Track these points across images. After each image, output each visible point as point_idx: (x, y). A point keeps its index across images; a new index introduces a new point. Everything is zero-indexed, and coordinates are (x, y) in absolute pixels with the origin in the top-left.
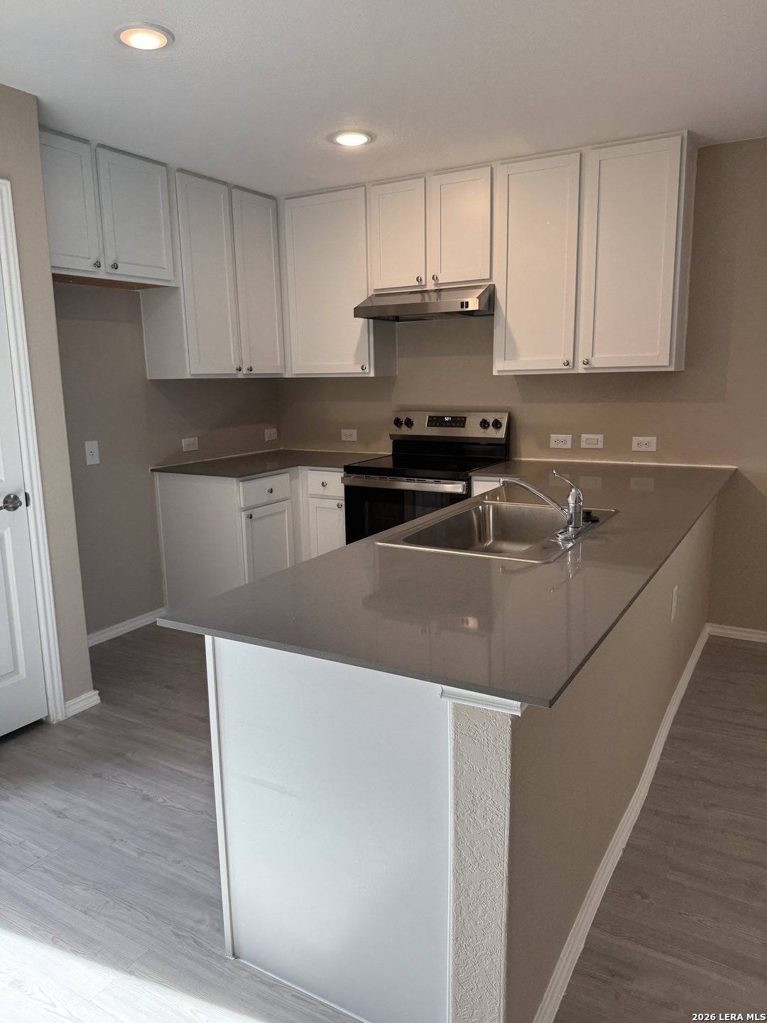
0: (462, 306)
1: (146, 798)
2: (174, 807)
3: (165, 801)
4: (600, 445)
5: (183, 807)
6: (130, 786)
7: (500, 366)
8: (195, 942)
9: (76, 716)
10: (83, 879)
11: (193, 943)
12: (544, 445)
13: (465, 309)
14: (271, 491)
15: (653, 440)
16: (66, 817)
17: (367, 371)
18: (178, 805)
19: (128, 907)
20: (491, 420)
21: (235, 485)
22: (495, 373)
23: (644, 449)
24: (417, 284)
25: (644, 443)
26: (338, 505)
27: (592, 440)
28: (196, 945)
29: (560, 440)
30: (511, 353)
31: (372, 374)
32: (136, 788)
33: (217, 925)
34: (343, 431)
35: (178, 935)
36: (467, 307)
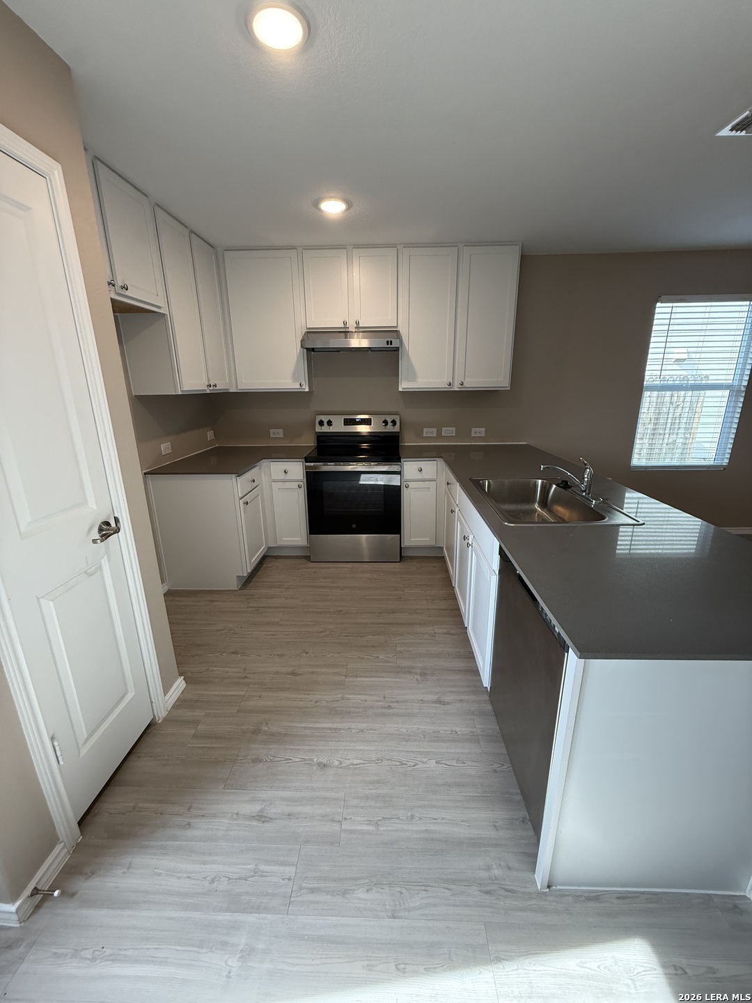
0: (388, 344)
1: (323, 766)
2: (352, 764)
3: (341, 763)
4: (454, 434)
5: (361, 762)
6: (298, 760)
7: (404, 385)
8: (507, 890)
9: (175, 707)
10: (355, 879)
11: (507, 893)
12: (419, 435)
13: (389, 346)
14: (254, 481)
15: (483, 430)
16: (271, 819)
17: (304, 387)
18: (356, 761)
19: (423, 888)
20: (389, 419)
21: (234, 480)
22: (400, 390)
23: (478, 435)
24: (343, 326)
25: (477, 432)
26: (299, 486)
27: (449, 431)
28: (510, 894)
29: (429, 432)
30: (413, 376)
31: (307, 390)
32: (305, 760)
33: (502, 863)
34: (271, 430)
35: (488, 892)
36: (391, 344)
